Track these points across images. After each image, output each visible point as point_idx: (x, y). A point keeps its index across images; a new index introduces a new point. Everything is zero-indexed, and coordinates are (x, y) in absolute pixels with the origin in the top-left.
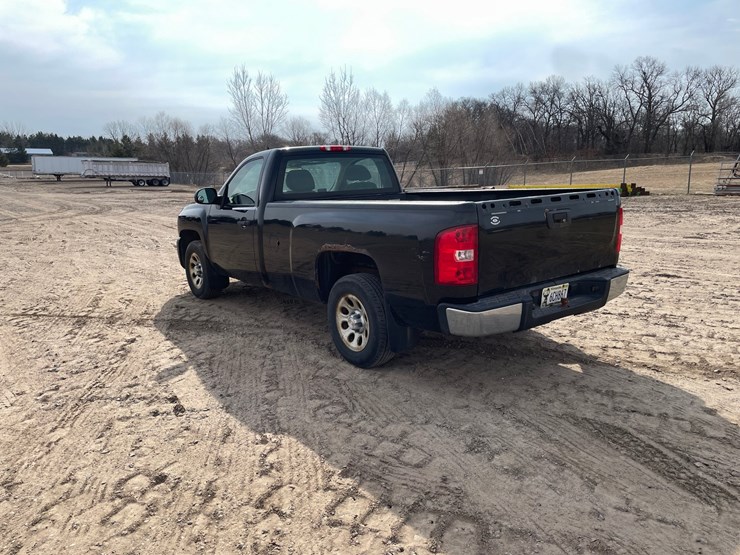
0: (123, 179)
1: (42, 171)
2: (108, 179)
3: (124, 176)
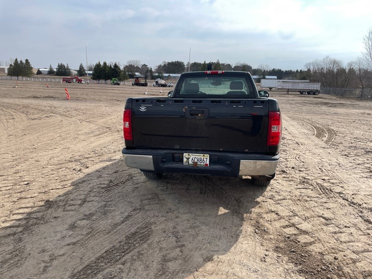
0: (295, 90)
1: (264, 86)
2: (288, 90)
3: (296, 89)
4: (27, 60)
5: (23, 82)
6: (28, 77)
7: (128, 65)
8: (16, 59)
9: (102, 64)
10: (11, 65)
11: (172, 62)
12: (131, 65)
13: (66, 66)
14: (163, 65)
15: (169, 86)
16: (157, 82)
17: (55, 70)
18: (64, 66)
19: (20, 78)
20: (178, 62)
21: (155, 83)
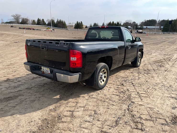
4: (81, 22)
5: (79, 31)
6: (81, 29)
7: (125, 22)
8: (77, 22)
9: (112, 22)
10: (75, 24)
11: (150, 20)
12: (127, 22)
13: (97, 24)
14: (144, 22)
15: (144, 33)
16: (137, 31)
17: (93, 26)
18: (96, 24)
19: (78, 29)
20: (153, 20)
21: (136, 32)
